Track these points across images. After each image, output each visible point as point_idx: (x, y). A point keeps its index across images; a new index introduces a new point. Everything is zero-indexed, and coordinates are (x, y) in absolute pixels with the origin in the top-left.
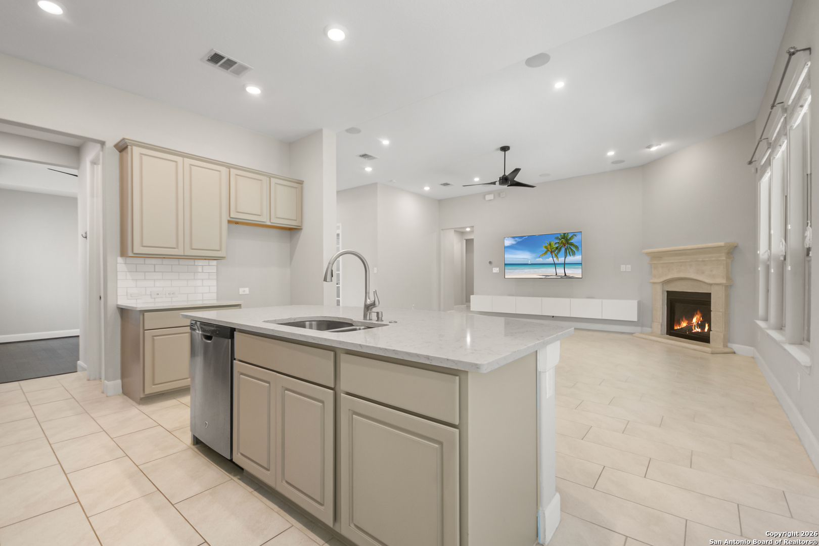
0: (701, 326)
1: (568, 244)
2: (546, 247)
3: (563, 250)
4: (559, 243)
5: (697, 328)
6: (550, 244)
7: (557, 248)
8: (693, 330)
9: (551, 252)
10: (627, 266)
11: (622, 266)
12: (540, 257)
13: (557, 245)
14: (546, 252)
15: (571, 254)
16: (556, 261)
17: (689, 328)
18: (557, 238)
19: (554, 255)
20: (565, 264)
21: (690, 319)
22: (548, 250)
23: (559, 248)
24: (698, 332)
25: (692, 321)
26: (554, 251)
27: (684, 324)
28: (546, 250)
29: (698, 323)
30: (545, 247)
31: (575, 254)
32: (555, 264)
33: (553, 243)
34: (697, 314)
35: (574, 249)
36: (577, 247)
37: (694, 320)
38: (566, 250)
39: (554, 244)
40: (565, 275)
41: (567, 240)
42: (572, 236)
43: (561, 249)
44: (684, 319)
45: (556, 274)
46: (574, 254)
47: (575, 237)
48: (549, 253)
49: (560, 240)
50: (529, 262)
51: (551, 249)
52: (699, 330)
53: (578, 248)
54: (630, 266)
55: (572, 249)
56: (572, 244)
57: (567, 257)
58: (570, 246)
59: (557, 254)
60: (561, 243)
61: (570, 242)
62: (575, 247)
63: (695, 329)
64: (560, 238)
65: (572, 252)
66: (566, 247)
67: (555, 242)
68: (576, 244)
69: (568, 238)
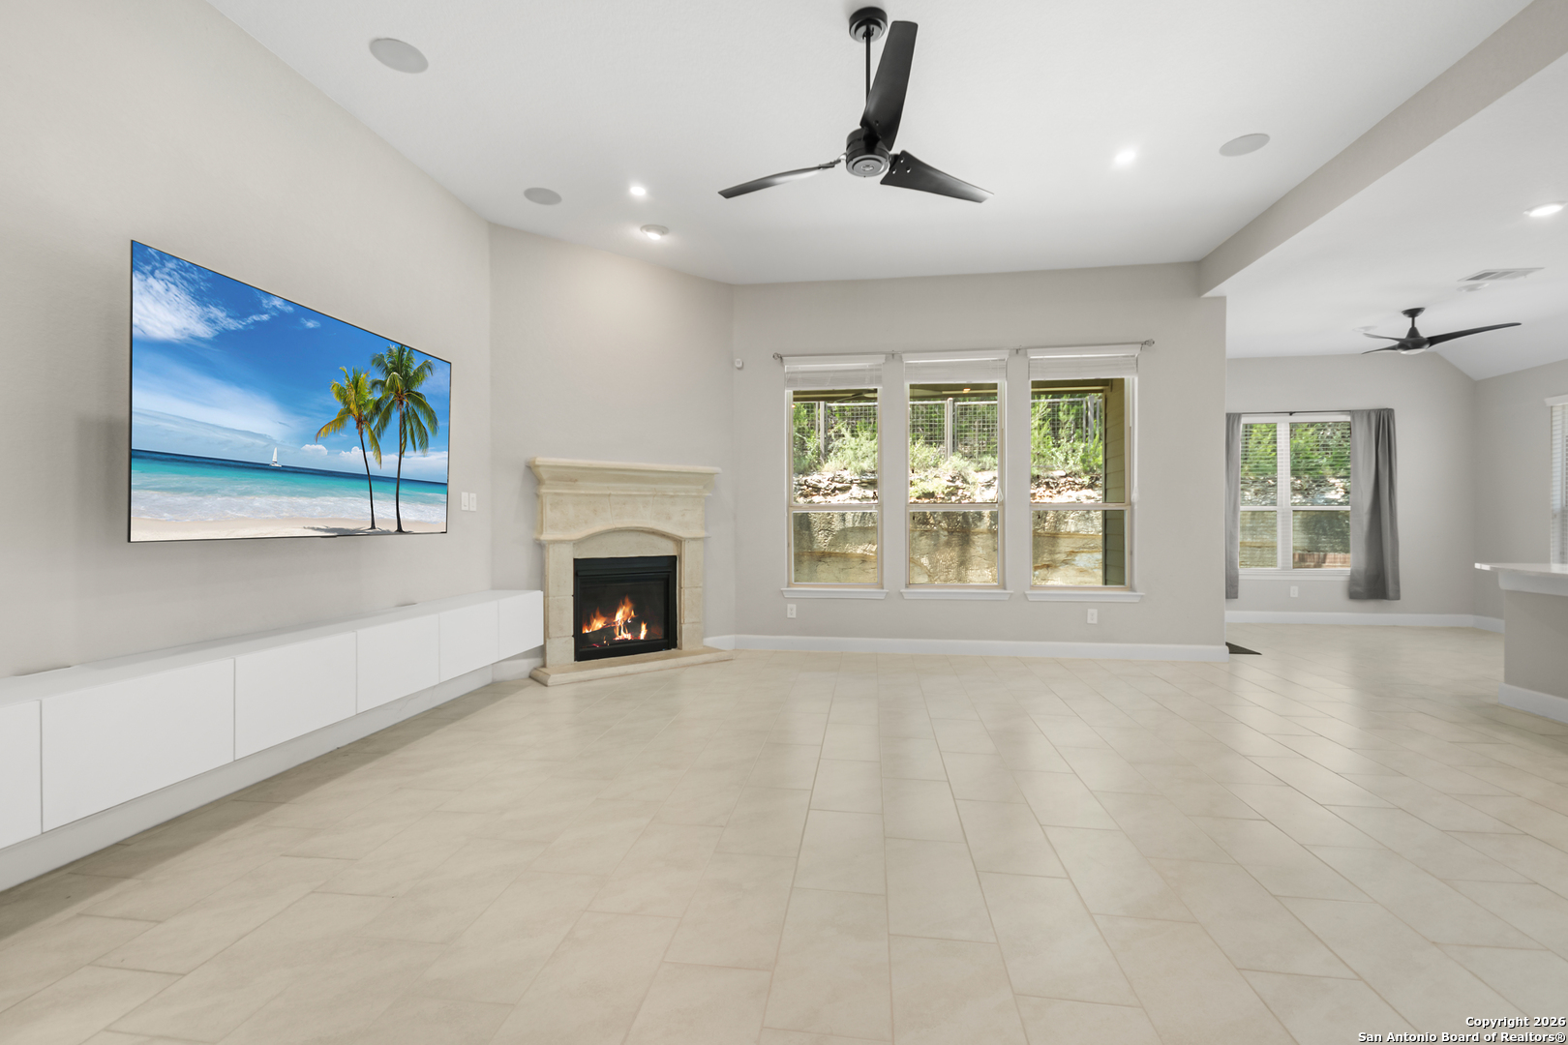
0: (628, 627)
1: (409, 396)
2: (342, 394)
3: (395, 417)
4: (383, 384)
5: (625, 632)
6: (356, 384)
7: (378, 405)
8: (615, 636)
9: (360, 422)
12: (317, 438)
13: (377, 395)
14: (341, 421)
15: (417, 443)
17: (607, 631)
18: (379, 362)
19: (367, 437)
20: (398, 481)
22: (349, 411)
23: (384, 407)
24: (627, 639)
25: (614, 618)
26: (366, 419)
27: (598, 624)
28: (340, 407)
29: (626, 623)
30: (339, 394)
31: (427, 445)
32: (369, 477)
33: (365, 380)
35: (425, 422)
36: (433, 418)
37: (619, 616)
38: (403, 420)
39: (368, 384)
40: (400, 530)
41: (409, 381)
42: (421, 369)
43: (388, 411)
45: (373, 527)
46: (424, 444)
47: (427, 371)
48: (352, 423)
49: (387, 370)
50: (274, 459)
51: (359, 407)
52: (628, 636)
53: (437, 421)
55: (419, 423)
56: (418, 400)
57: (406, 454)
58: (415, 408)
59: (379, 435)
60: (391, 388)
61: (414, 389)
62: (429, 416)
63: (620, 634)
64: (389, 365)
65: (420, 432)
66: (404, 409)
67: (371, 379)
68: (431, 404)
69: (412, 374)
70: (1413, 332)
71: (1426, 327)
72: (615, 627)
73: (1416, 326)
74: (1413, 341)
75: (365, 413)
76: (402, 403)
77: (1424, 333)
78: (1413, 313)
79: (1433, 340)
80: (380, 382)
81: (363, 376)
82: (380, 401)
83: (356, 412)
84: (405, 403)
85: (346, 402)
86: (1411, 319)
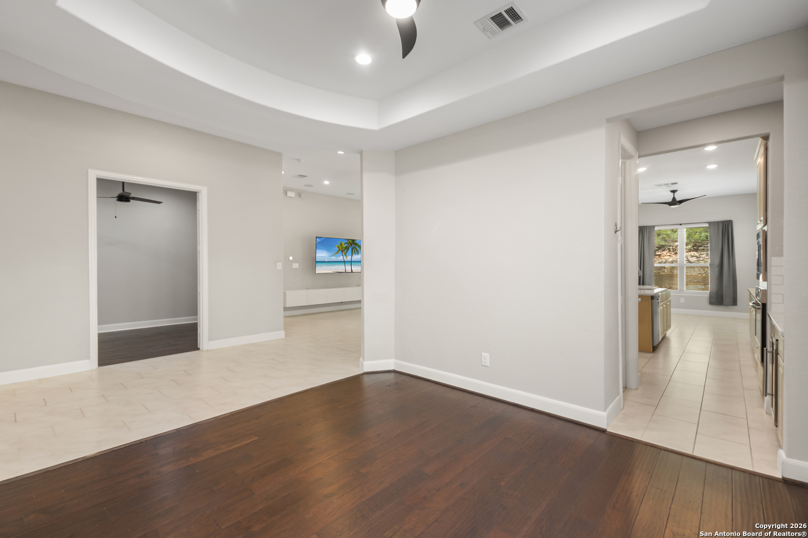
1: (353, 243)
2: (338, 247)
3: (350, 249)
6: (341, 244)
7: (346, 247)
9: (342, 251)
12: (334, 256)
13: (346, 245)
14: (338, 252)
15: (355, 253)
16: (346, 260)
19: (344, 254)
20: (351, 262)
22: (340, 250)
26: (343, 250)
28: (338, 249)
31: (357, 253)
32: (344, 262)
33: (343, 243)
35: (357, 248)
38: (352, 249)
40: (352, 272)
43: (349, 248)
48: (340, 252)
50: (326, 260)
56: (356, 244)
57: (353, 256)
58: (355, 246)
59: (347, 253)
60: (349, 243)
66: (352, 247)
68: (359, 245)
70: (674, 199)
71: (679, 197)
73: (675, 196)
74: (674, 202)
77: (678, 199)
78: (674, 192)
79: (681, 202)
80: (346, 242)
85: (339, 248)
86: (673, 193)
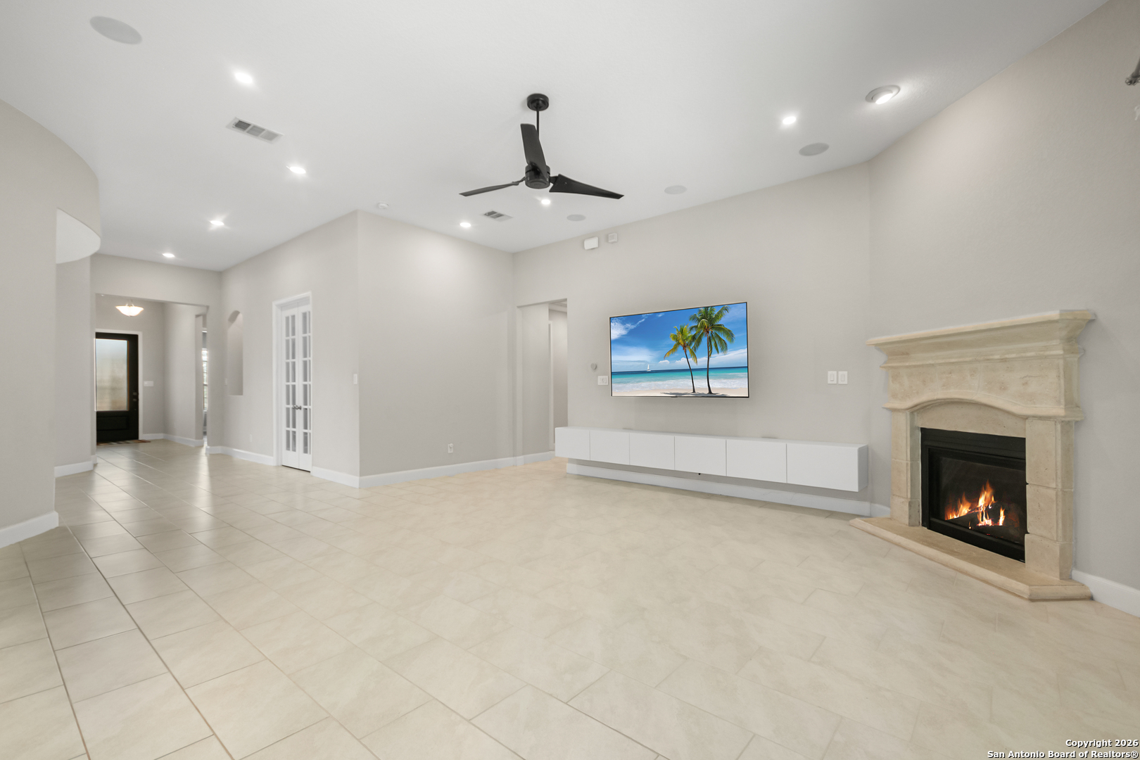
0: (993, 514)
1: (712, 328)
2: (675, 338)
3: (705, 340)
4: (696, 327)
5: (986, 518)
6: (682, 331)
7: (694, 338)
8: (979, 522)
9: (684, 347)
10: (840, 373)
11: (830, 373)
12: (665, 358)
13: (693, 333)
14: (675, 348)
15: (719, 349)
16: (693, 365)
17: (972, 518)
18: (694, 318)
19: (688, 353)
20: (708, 369)
21: (974, 499)
22: (679, 344)
23: (697, 337)
24: (988, 525)
25: (978, 504)
26: (688, 344)
28: (675, 343)
29: (987, 508)
30: (674, 338)
31: (726, 349)
32: (691, 370)
33: (686, 328)
34: (985, 490)
35: (724, 337)
36: (729, 334)
37: (982, 502)
38: (709, 340)
39: (688, 329)
40: (710, 392)
41: (711, 321)
42: (720, 312)
43: (700, 338)
44: (964, 499)
45: (694, 391)
46: (724, 347)
47: (725, 312)
48: (681, 348)
49: (699, 320)
50: (648, 369)
51: (684, 340)
52: (989, 522)
53: (732, 335)
54: (846, 373)
55: (720, 339)
56: (720, 328)
57: (712, 356)
58: (717, 332)
59: (695, 350)
60: (701, 327)
61: (716, 323)
62: (727, 334)
63: (982, 520)
64: (699, 317)
65: (721, 343)
66: (710, 335)
67: (690, 327)
68: (728, 327)
69: (714, 316)
72: (978, 513)
75: (687, 342)
76: (708, 332)
80: (695, 327)
81: (685, 327)
82: (695, 335)
83: (683, 344)
84: (710, 332)
85: (677, 340)
